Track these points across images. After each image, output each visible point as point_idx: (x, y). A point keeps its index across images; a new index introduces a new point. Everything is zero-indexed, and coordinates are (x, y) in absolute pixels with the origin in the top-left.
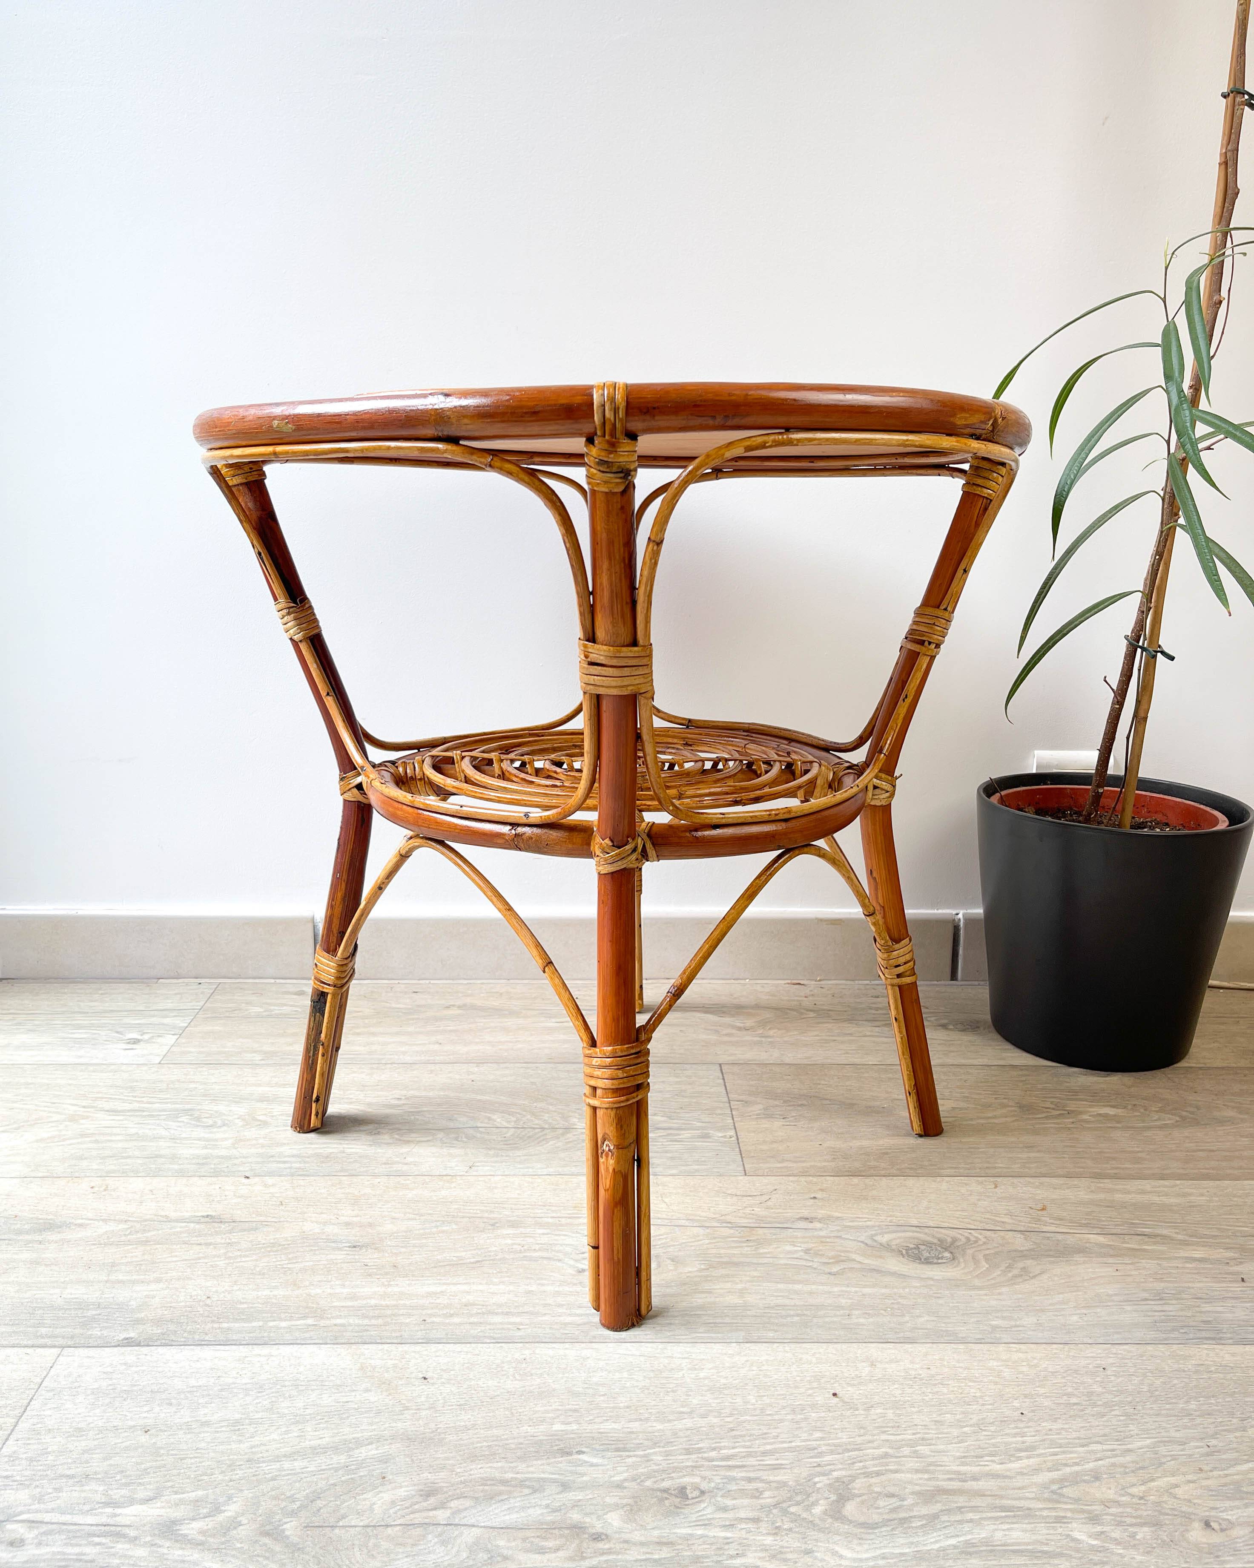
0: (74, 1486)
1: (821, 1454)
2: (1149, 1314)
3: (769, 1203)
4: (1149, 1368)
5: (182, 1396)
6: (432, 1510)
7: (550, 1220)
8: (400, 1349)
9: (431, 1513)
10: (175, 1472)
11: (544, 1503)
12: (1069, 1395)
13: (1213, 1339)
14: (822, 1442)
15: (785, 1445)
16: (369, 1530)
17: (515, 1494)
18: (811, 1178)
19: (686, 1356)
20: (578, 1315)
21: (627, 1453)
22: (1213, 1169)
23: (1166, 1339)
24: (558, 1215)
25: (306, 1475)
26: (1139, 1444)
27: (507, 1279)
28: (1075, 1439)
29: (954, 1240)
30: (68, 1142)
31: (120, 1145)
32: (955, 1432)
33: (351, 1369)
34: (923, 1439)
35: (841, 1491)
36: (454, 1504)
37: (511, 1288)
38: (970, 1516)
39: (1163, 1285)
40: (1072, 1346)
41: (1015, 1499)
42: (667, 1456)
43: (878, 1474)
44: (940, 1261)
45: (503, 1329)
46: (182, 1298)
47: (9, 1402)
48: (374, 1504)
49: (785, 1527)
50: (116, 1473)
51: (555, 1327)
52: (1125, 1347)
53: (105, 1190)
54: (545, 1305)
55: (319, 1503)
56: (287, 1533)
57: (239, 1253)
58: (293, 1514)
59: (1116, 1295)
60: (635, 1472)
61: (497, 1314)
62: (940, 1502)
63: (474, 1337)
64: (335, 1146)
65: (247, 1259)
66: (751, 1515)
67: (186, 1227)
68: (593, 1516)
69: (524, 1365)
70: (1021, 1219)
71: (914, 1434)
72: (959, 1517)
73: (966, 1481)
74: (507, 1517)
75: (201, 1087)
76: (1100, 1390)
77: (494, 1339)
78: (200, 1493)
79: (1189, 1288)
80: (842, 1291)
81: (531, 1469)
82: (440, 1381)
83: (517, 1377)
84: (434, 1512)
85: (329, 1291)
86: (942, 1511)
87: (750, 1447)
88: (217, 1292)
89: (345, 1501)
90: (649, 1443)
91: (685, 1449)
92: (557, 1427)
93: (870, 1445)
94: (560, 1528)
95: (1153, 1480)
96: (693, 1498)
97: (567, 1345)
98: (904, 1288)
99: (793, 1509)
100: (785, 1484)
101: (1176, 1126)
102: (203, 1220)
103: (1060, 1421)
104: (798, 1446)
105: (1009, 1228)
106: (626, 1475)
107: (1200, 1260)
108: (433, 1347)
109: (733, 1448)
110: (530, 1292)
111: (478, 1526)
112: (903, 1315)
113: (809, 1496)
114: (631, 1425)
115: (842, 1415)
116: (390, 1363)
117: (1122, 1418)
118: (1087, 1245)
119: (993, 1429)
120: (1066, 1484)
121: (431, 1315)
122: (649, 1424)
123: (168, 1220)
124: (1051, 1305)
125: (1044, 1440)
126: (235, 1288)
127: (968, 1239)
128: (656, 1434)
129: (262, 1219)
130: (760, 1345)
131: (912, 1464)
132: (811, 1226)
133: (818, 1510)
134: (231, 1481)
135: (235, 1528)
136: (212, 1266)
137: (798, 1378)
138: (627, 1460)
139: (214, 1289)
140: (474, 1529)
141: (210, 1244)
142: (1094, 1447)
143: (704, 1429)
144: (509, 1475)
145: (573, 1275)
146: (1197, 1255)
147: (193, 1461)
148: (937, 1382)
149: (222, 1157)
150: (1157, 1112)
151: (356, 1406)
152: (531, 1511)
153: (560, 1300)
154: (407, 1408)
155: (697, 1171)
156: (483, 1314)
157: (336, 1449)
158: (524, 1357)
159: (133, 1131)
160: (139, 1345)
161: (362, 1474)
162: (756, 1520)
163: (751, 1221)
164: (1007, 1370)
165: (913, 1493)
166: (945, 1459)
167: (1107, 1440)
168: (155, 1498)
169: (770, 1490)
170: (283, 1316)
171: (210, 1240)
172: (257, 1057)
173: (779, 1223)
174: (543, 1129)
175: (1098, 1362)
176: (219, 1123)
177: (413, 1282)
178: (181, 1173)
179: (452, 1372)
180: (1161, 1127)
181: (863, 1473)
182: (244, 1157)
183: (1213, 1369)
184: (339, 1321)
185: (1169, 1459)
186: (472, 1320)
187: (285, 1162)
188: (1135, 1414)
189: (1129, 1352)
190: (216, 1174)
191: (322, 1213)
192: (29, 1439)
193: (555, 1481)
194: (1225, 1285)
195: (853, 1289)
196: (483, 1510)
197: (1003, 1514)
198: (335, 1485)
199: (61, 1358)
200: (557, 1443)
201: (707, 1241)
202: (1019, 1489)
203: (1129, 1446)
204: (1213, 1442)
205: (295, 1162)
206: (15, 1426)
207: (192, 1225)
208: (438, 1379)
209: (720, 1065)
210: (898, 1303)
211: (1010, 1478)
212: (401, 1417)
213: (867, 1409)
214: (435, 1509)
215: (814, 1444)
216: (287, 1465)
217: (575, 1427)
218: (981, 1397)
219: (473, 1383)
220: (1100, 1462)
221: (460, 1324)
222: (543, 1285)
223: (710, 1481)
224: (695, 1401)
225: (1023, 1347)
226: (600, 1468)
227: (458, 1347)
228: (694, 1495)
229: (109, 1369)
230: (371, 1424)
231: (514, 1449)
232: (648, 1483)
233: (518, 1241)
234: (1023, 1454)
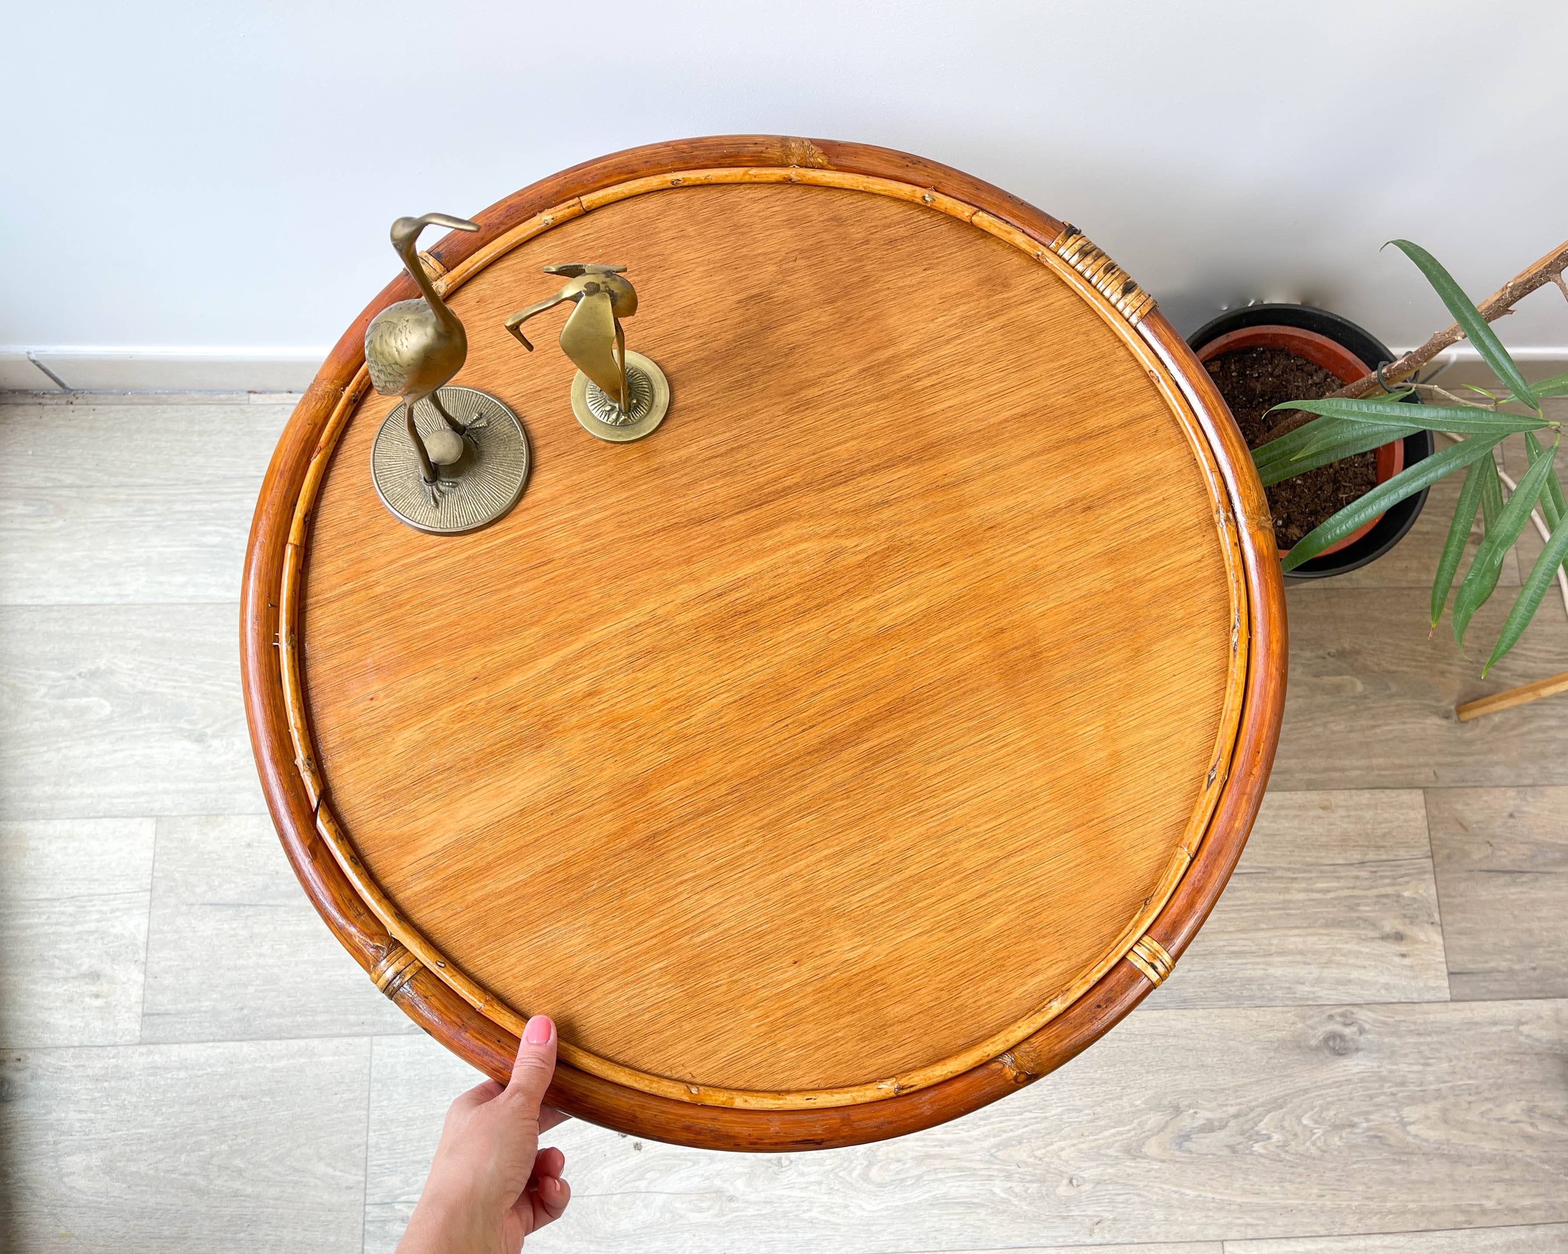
62: (926, 1166)
68: (727, 1183)
72: (933, 1177)
73: (944, 1148)
95: (1052, 1144)
111: (664, 1192)
120: (1001, 1147)
133: (855, 1174)
140: (662, 1195)
162: (820, 1183)
185: (1067, 1124)
204: (1099, 1109)
234: (982, 1123)
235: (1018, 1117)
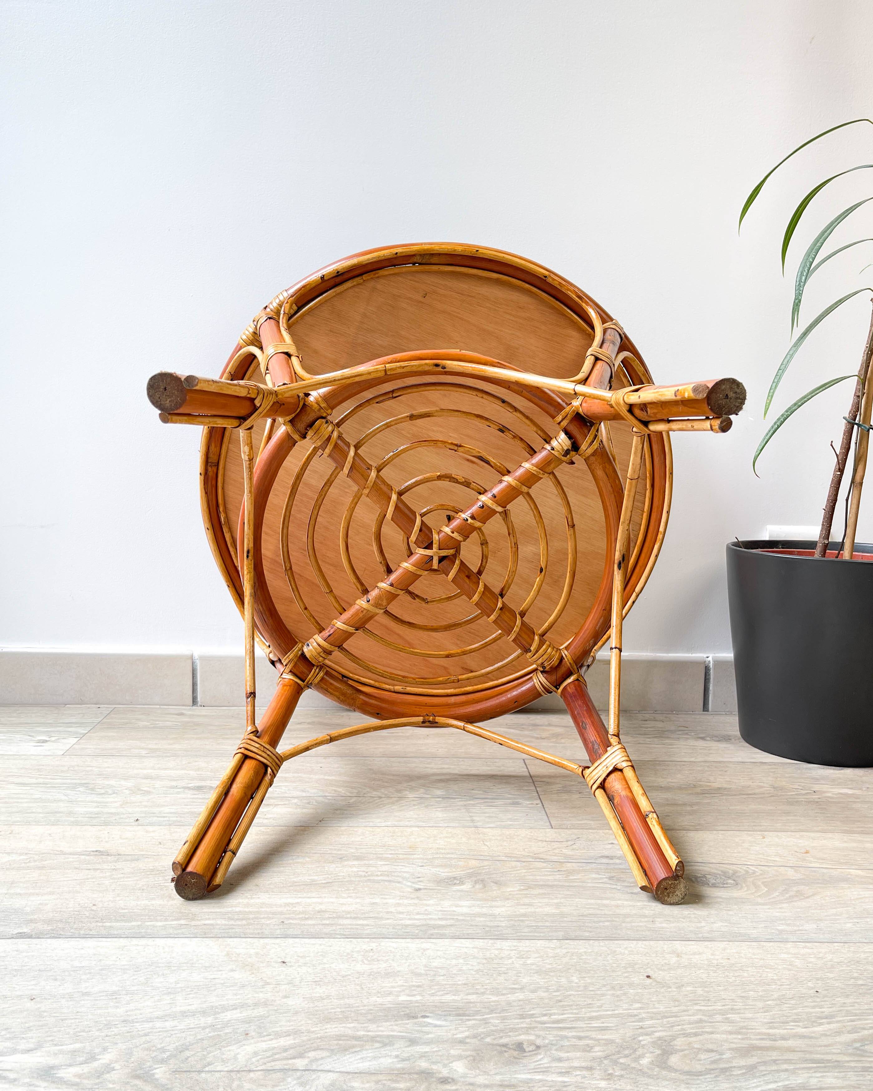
1: (642, 1020)
3: (574, 846)
5: (67, 973)
6: (291, 1059)
7: (390, 856)
8: (262, 942)
9: (290, 1062)
10: (55, 1029)
11: (395, 1053)
12: (856, 978)
14: (641, 1011)
15: (609, 1013)
16: (232, 1074)
17: (367, 1047)
19: (514, 948)
20: (416, 919)
21: (467, 1018)
24: (397, 852)
25: (176, 1032)
27: (354, 894)
28: (867, 1010)
29: (735, 872)
31: (25, 805)
32: (760, 1004)
33: (218, 955)
34: (732, 1009)
35: (664, 1047)
36: (312, 1054)
37: (358, 900)
38: (785, 1066)
40: (851, 944)
41: (824, 1054)
42: (504, 1019)
43: (696, 1034)
44: (725, 886)
45: (352, 929)
46: (71, 906)
48: (238, 1054)
49: (616, 1074)
51: (397, 927)
53: (10, 834)
54: (388, 912)
55: (187, 1053)
56: (157, 1076)
57: (122, 876)
58: (163, 1061)
60: (475, 1031)
61: (347, 918)
62: (755, 1056)
63: (326, 934)
65: (130, 879)
66: (584, 1064)
67: (78, 858)
68: (439, 1064)
69: (371, 954)
70: (790, 859)
71: (723, 1006)
72: (774, 1068)
73: (777, 1041)
74: (361, 1065)
75: (96, 770)
77: (345, 935)
78: (78, 1045)
80: (645, 905)
81: (380, 1029)
82: (297, 964)
84: (293, 1061)
86: (758, 1063)
87: (578, 1014)
89: (211, 1052)
90: (487, 1011)
91: (519, 1015)
92: (403, 998)
93: (686, 1013)
94: (410, 1074)
96: (530, 1051)
97: (408, 940)
99: (622, 1061)
100: (611, 1042)
102: (92, 853)
103: (852, 997)
105: (780, 864)
106: (467, 1034)
108: (291, 941)
109: (562, 1014)
110: (374, 903)
111: (333, 1071)
113: (635, 1050)
114: (470, 997)
115: (656, 991)
116: (253, 951)
118: (849, 876)
119: (793, 1002)
120: (866, 1043)
121: (290, 919)
122: (486, 996)
123: (62, 853)
124: (826, 916)
125: (841, 1011)
126: (118, 899)
127: (747, 872)
128: (492, 1004)
129: (142, 853)
130: (577, 941)
131: (726, 1027)
132: (611, 861)
133: (645, 1061)
134: (107, 1036)
135: (108, 1072)
136: (98, 884)
137: (615, 965)
138: (467, 1023)
139: (99, 900)
140: (330, 1074)
141: (98, 869)
143: (535, 1000)
144: (361, 1033)
145: (411, 892)
147: (73, 1021)
148: (736, 968)
149: (112, 813)
151: (222, 982)
152: (382, 1060)
153: (400, 909)
154: (268, 984)
155: (511, 825)
156: (334, 918)
157: (204, 1013)
158: (371, 948)
159: (38, 796)
160: (30, 938)
161: (228, 1031)
162: (590, 1069)
163: (560, 858)
164: (797, 961)
165: (730, 1049)
166: (755, 1024)
168: (36, 1049)
169: (599, 1045)
170: (159, 918)
171: (98, 866)
172: (143, 752)
173: (585, 859)
174: (380, 797)
176: (110, 792)
177: (274, 896)
178: (76, 823)
179: (308, 958)
181: (683, 1034)
184: (208, 922)
186: (325, 922)
187: (164, 817)
190: (106, 824)
193: (403, 1038)
196: (338, 1059)
197: (815, 1065)
198: (202, 1039)
200: (403, 1009)
201: (525, 871)
202: (826, 1046)
205: (172, 817)
207: (83, 857)
208: (295, 963)
209: (524, 760)
210: (694, 914)
211: (816, 1038)
212: (262, 990)
213: (679, 987)
214: (294, 1058)
215: (635, 1012)
216: (158, 1024)
217: (418, 998)
218: (779, 980)
219: (327, 966)
221: (314, 925)
222: (385, 899)
223: (544, 1038)
224: (524, 981)
225: (807, 944)
226: (443, 1028)
227: (313, 941)
228: (531, 1049)
229: (3, 955)
230: (235, 995)
231: (365, 1014)
232: (488, 1040)
233: (363, 869)
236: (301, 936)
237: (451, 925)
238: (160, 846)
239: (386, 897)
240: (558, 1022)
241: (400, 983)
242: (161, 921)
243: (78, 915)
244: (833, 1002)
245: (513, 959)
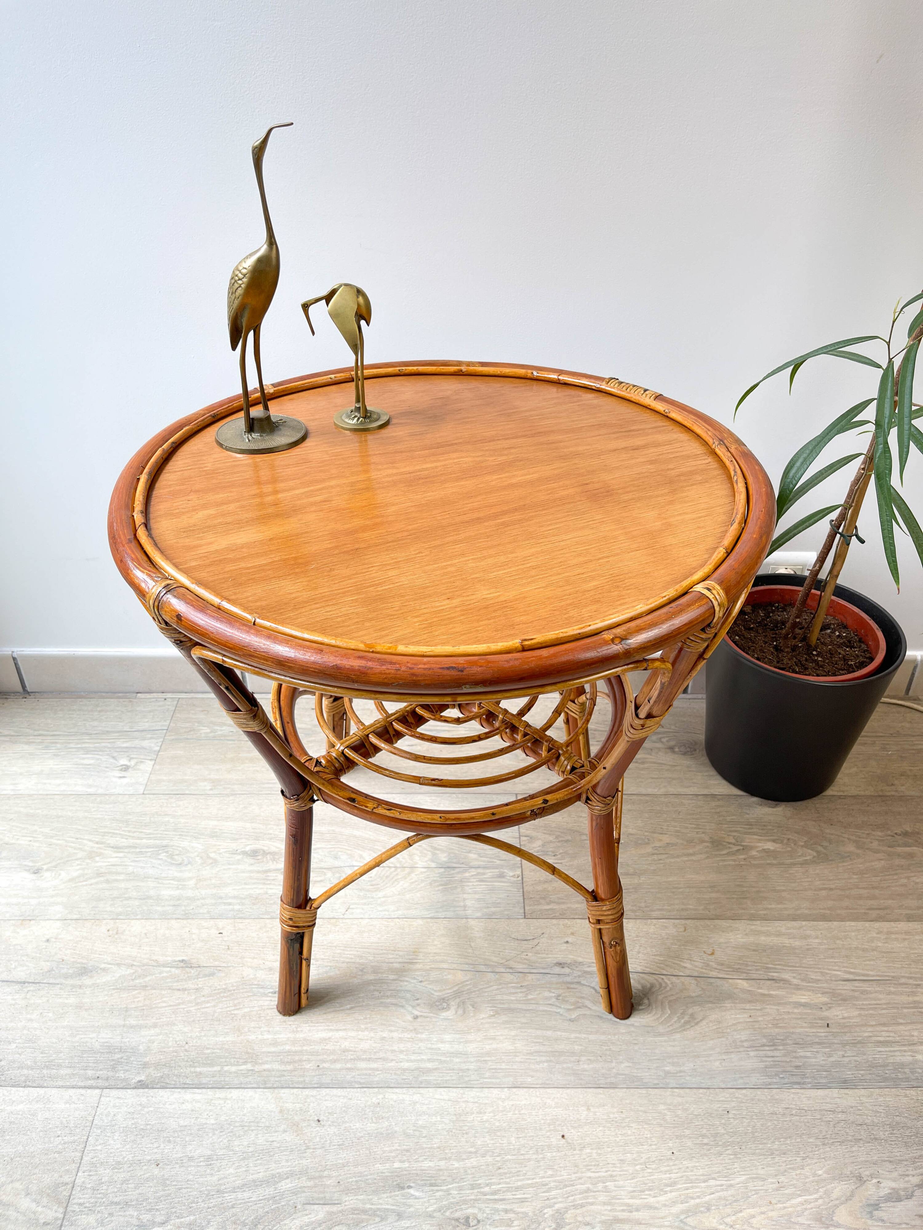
0: (120, 1211)
1: (550, 1189)
2: (764, 1059)
3: (538, 948)
4: (756, 1111)
5: (176, 1135)
8: (304, 1093)
10: (176, 1200)
12: (703, 1136)
13: (799, 1083)
14: (552, 1179)
15: (530, 1182)
17: (371, 1222)
18: (566, 921)
19: (476, 1100)
20: (412, 1061)
21: (437, 1188)
22: (829, 909)
23: (770, 1084)
25: (252, 1204)
26: (738, 1180)
28: (701, 1175)
29: (652, 986)
30: (89, 882)
32: (631, 1169)
33: (275, 1112)
34: (611, 1176)
35: (558, 1221)
37: (372, 1034)
39: (776, 1030)
40: (711, 1091)
42: (461, 1190)
43: (582, 1206)
45: (366, 1074)
46: (170, 1044)
47: (76, 1138)
50: (143, 1201)
51: (398, 1072)
52: (744, 1091)
53: (117, 933)
54: (393, 1051)
57: (203, 999)
59: (746, 1041)
60: (441, 1204)
61: (363, 1060)
63: (348, 1082)
64: (261, 886)
65: (209, 1005)
67: (170, 971)
69: (378, 1109)
70: (696, 964)
71: (607, 1171)
73: (632, 1212)
75: (172, 820)
76: (723, 1131)
77: (361, 1083)
78: (192, 1218)
79: (793, 1033)
81: (381, 1201)
82: (328, 1123)
83: (374, 1120)
85: (260, 1037)
87: (509, 1183)
88: (191, 1037)
90: (450, 1180)
91: (472, 1185)
92: (397, 1165)
93: (580, 1181)
95: (741, 1211)
97: (404, 1090)
98: (615, 1034)
100: (526, 1214)
101: (813, 862)
102: (180, 965)
103: (694, 1160)
104: (537, 1183)
105: (688, 972)
106: (435, 1206)
107: (805, 1005)
108: (324, 1091)
109: (499, 1184)
110: (384, 1038)
112: (611, 1062)
113: (540, 1224)
114: (441, 1163)
116: (298, 1106)
117: (732, 1157)
118: (735, 991)
119: (653, 1166)
120: (690, 1214)
121: (324, 1061)
122: (451, 1162)
123: (159, 965)
124: (704, 1050)
125: (682, 1177)
126: (203, 1033)
127: (661, 985)
128: (454, 1171)
129: (217, 963)
130: (521, 1089)
131: (602, 1198)
132: (563, 971)
134: (209, 1208)
136: (187, 1012)
137: (542, 1122)
138: (436, 1194)
139: (189, 1035)
141: (185, 990)
142: (712, 1182)
143: (483, 1167)
144: (368, 1206)
146: (803, 1000)
147: (186, 1190)
149: (189, 899)
150: (802, 846)
151: (278, 1145)
153: (402, 1046)
154: (308, 1148)
156: (354, 1059)
157: (267, 1182)
158: (378, 1101)
159: (130, 869)
160: (147, 1087)
161: (284, 1203)
163: (525, 966)
164: (669, 1113)
165: (600, 1222)
166: (622, 1193)
167: (719, 1177)
169: (518, 1220)
170: (232, 1060)
171: (185, 985)
172: (208, 787)
173: (543, 969)
175: (725, 1106)
176: (186, 862)
177: (312, 1028)
178: (164, 916)
179: (335, 1115)
180: (802, 864)
181: (574, 1206)
182: (204, 899)
183: (794, 1112)
184: (266, 1066)
185: (753, 1193)
186: (348, 1065)
187: (230, 904)
188: (740, 1153)
189: (746, 1096)
190: (187, 916)
191: (254, 958)
192: (90, 1171)
193: (393, 1211)
194: (814, 1030)
195: (583, 1036)
198: (267, 1212)
199: (102, 1099)
200: (396, 1179)
201: (496, 987)
202: (662, 1218)
203: (732, 1182)
204: (782, 1179)
206: (81, 1160)
207: (173, 970)
208: (326, 1121)
210: (610, 1050)
212: (305, 1155)
213: (581, 1150)
215: (547, 1180)
216: (240, 1195)
217: (406, 1165)
218: (651, 1138)
219: (347, 1125)
220: (712, 1196)
221: (341, 1070)
222: (391, 1031)
223: (484, 1212)
224: (479, 1143)
225: (681, 1091)
226: (421, 1200)
228: (474, 1224)
229: (132, 1110)
230: (287, 1161)
231: (371, 1184)
232: (448, 1214)
234: (668, 1189)
235: (703, 1185)
236: (331, 1086)
237: (436, 1069)
238: (229, 952)
239: (393, 1028)
240: (495, 1193)
241: (396, 1146)
242: (235, 1065)
243: (176, 1057)
244: (681, 1166)
245: (474, 1115)
